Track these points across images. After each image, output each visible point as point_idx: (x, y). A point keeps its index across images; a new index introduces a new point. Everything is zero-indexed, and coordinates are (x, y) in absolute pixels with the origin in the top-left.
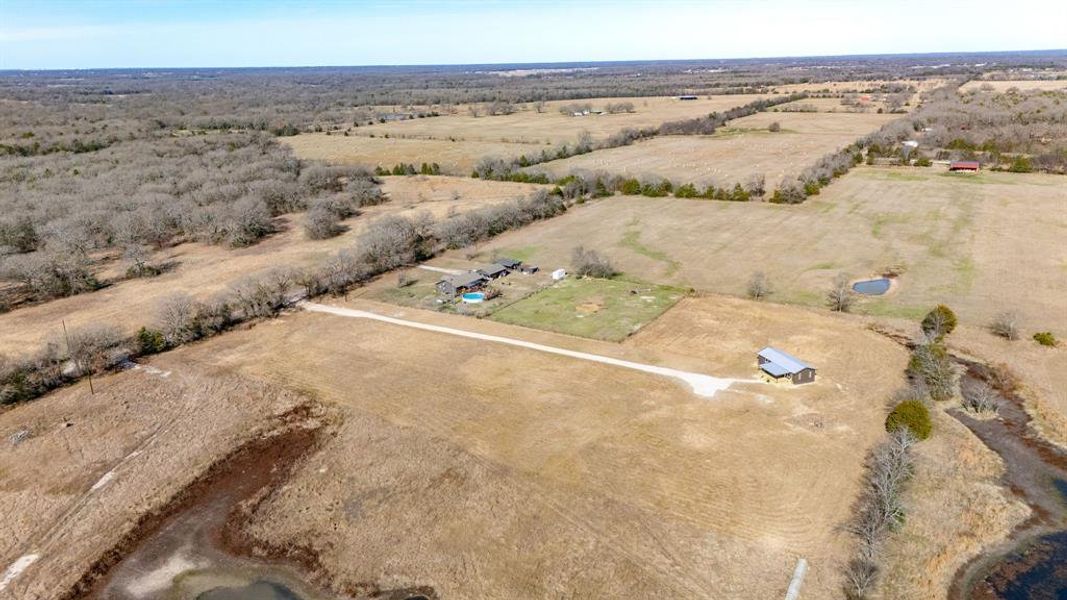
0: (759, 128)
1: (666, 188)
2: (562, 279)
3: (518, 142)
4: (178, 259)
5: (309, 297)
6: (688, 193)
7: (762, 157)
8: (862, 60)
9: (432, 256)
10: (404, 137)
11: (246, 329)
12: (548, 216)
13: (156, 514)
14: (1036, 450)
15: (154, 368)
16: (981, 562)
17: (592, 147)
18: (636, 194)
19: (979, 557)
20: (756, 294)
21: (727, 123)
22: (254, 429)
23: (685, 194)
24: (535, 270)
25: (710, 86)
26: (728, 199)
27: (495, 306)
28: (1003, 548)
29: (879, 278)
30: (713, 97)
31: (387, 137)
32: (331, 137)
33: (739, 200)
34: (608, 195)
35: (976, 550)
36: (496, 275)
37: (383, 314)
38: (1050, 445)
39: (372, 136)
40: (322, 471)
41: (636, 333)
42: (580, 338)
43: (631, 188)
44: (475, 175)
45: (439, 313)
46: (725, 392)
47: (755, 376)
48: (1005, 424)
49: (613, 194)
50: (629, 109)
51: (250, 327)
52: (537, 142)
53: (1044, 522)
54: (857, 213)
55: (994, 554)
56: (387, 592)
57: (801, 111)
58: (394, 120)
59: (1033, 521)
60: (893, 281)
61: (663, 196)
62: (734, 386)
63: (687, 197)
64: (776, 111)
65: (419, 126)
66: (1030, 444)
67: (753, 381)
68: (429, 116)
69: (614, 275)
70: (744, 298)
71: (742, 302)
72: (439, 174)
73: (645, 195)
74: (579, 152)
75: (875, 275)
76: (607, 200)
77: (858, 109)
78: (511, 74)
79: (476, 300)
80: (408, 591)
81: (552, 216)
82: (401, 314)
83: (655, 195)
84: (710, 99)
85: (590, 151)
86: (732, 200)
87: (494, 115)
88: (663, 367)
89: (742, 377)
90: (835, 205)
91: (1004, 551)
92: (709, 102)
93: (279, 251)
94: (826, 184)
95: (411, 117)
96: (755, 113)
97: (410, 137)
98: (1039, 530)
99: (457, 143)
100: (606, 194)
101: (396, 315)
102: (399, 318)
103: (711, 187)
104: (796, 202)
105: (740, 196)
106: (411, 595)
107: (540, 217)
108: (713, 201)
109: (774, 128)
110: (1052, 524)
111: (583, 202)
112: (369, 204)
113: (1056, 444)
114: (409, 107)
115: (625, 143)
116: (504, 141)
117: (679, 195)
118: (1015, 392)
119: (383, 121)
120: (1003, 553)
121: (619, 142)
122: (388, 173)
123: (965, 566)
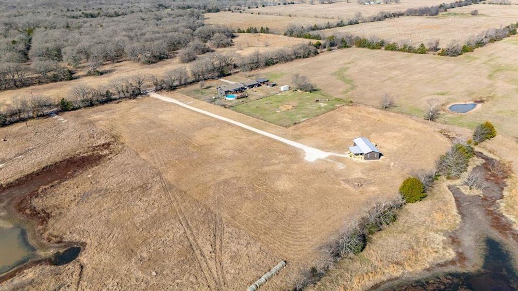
0: (466, 13)
1: (381, 45)
2: (285, 91)
3: (323, 18)
4: (116, 68)
5: (156, 91)
6: (392, 48)
7: (455, 29)
9: (230, 74)
10: (267, 14)
11: (116, 103)
12: (304, 57)
13: (4, 186)
14: (490, 218)
15: (62, 118)
16: (396, 282)
17: (359, 21)
18: (364, 47)
19: (397, 278)
21: (448, 10)
22: (78, 152)
23: (391, 48)
24: (274, 85)
26: (413, 52)
27: (240, 102)
28: (417, 276)
29: (472, 102)
31: (259, 14)
32: (233, 13)
33: (419, 53)
34: (348, 47)
35: (396, 274)
36: (252, 86)
37: (183, 102)
38: (503, 216)
39: (252, 13)
40: (89, 176)
41: (301, 123)
42: (267, 123)
43: (362, 43)
44: (285, 35)
45: (209, 104)
46: (322, 160)
47: (346, 153)
48: (482, 199)
49: (350, 47)
51: (118, 103)
52: (333, 18)
53: (459, 265)
54: (489, 64)
55: (408, 278)
56: (65, 242)
57: (501, 4)
58: (270, 6)
59: (453, 262)
60: (479, 106)
61: (379, 49)
62: (330, 157)
63: (391, 50)
64: (484, 3)
65: (280, 9)
66: (489, 213)
67: (342, 156)
68: (289, 4)
69: (315, 90)
70: (377, 108)
71: (375, 110)
72: (268, 33)
73: (368, 48)
74: (351, 23)
75: (470, 101)
76: (345, 50)
79: (231, 99)
80: (75, 243)
81: (307, 57)
83: (373, 48)
85: (358, 23)
86: (416, 53)
87: (323, 3)
88: (299, 143)
89: (338, 153)
90: (478, 58)
91: (418, 277)
93: (162, 67)
94: (482, 46)
95: (279, 4)
96: (470, 4)
97: (270, 14)
98: (452, 269)
99: (292, 17)
100: (346, 46)
101: (188, 103)
102: (189, 105)
103: (405, 45)
104: (453, 56)
105: (422, 51)
106: (75, 246)
107: (300, 57)
108: (406, 53)
109: (475, 13)
110: (463, 266)
111: (331, 50)
112: (221, 47)
113: (507, 216)
115: (380, 20)
116: (316, 17)
117: (386, 49)
118: (505, 180)
119: (264, 6)
120: (415, 279)
121: (376, 19)
122: (244, 32)
123: (383, 282)
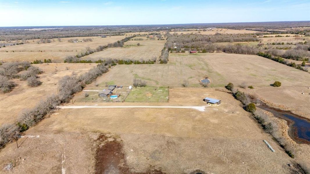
0: (134, 45)
2: (132, 88)
5: (58, 105)
6: (138, 63)
7: (144, 52)
8: (138, 26)
9: (84, 87)
11: (48, 118)
15: (30, 135)
18: (123, 64)
20: (184, 86)
21: (124, 43)
24: (122, 87)
25: (106, 33)
26: (149, 64)
29: (204, 79)
30: (111, 36)
31: (13, 52)
33: (152, 64)
36: (113, 90)
37: (90, 106)
39: (7, 52)
43: (121, 62)
44: (65, 62)
45: (109, 103)
49: (117, 64)
50: (91, 40)
52: (73, 51)
54: (182, 65)
57: (139, 40)
58: (8, 46)
60: (208, 79)
61: (131, 64)
62: (206, 108)
64: (132, 40)
65: (21, 47)
68: (20, 44)
69: (144, 86)
72: (51, 62)
73: (126, 64)
77: (153, 39)
78: (33, 29)
82: (97, 105)
84: (110, 37)
92: (110, 38)
95: (14, 45)
96: (128, 41)
97: (23, 51)
100: (115, 64)
101: (95, 105)
104: (166, 63)
109: (138, 45)
111: (110, 67)
114: (9, 41)
117: (135, 63)
119: (4, 46)
